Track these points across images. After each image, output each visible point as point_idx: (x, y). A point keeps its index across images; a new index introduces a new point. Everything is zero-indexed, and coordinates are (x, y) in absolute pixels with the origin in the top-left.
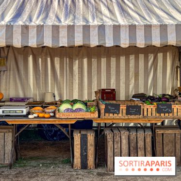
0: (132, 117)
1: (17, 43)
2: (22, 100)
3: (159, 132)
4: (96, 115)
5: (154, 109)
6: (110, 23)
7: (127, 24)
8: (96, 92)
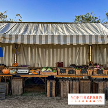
0: (71, 75)
1: (25, 42)
2: (26, 66)
3: (82, 81)
4: (56, 74)
5: (80, 72)
6: (62, 34)
7: (69, 35)
8: (56, 64)
